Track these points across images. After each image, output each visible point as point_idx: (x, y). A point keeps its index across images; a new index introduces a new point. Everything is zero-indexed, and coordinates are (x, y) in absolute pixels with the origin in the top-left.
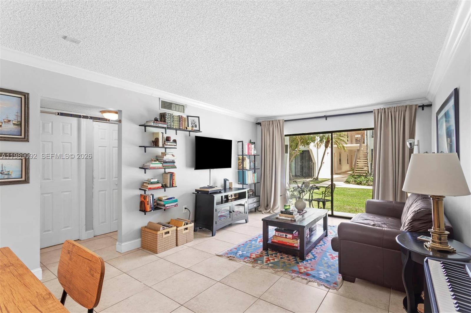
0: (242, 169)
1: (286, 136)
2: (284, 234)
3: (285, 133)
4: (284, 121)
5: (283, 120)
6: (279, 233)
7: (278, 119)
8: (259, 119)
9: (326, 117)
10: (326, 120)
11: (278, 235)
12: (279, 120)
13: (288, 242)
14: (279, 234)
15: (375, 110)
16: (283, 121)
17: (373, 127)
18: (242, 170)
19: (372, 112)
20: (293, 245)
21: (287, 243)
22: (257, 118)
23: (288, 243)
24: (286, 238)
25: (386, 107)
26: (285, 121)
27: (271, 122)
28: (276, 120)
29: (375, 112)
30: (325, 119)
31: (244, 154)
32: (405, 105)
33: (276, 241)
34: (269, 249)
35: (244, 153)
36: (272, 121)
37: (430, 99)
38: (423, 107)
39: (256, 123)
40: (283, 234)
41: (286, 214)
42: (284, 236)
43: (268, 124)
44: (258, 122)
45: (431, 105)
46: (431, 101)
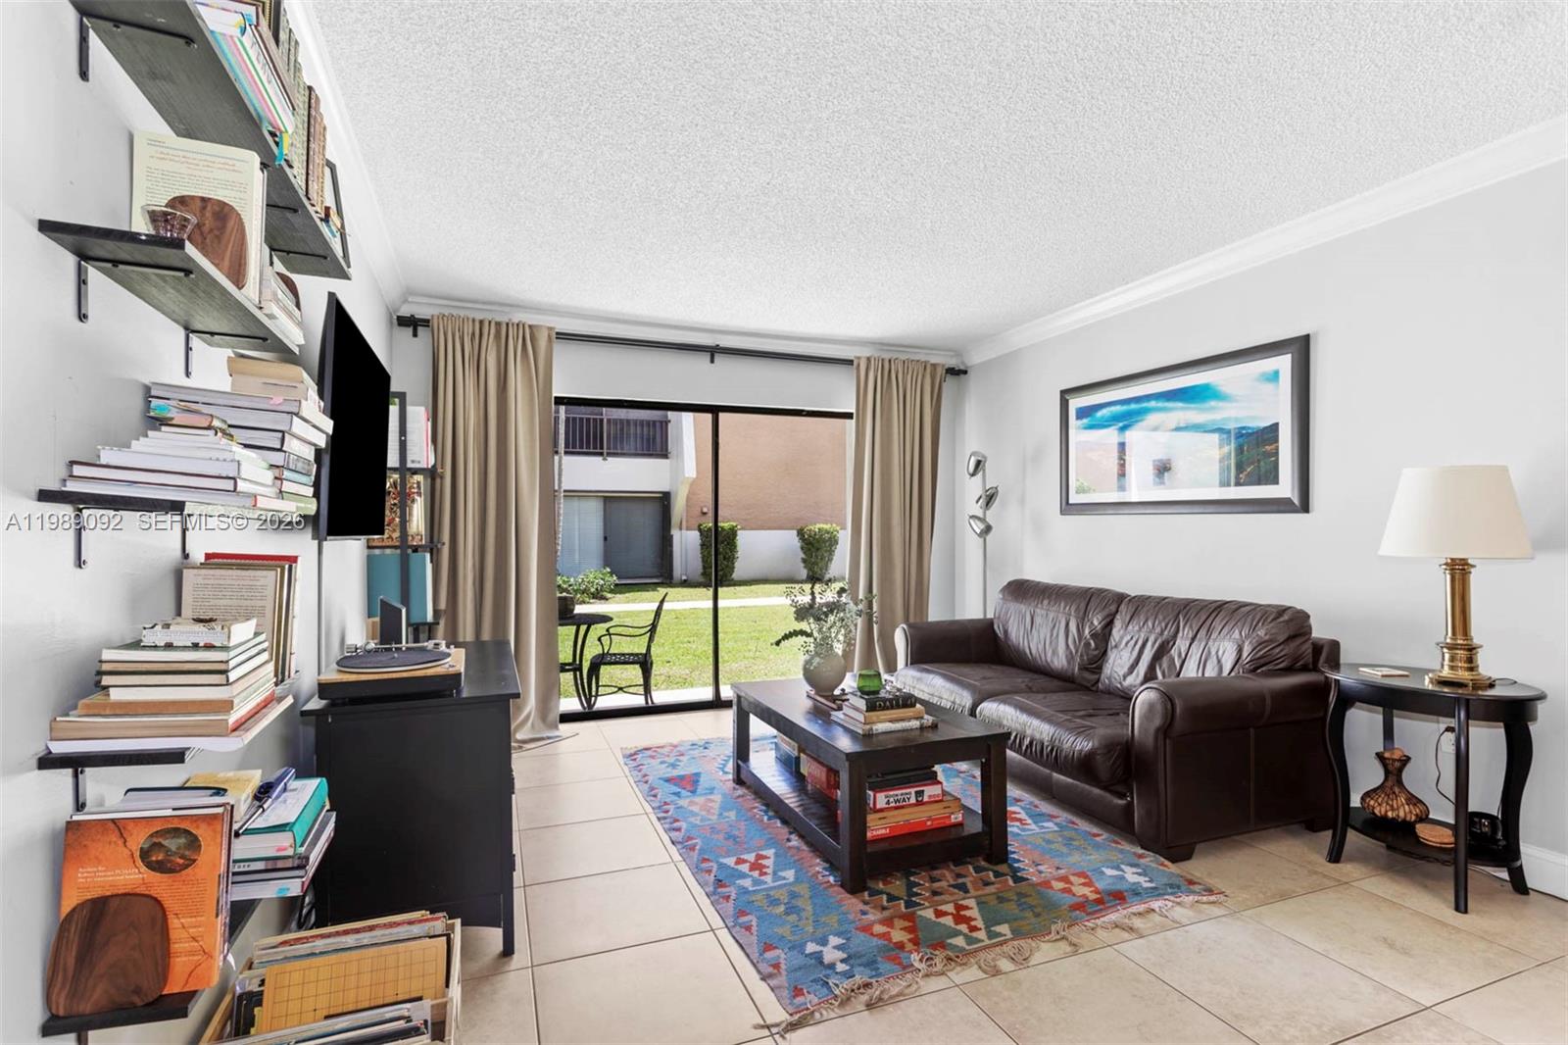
0: (395, 542)
1: (557, 401)
2: (913, 790)
3: (560, 391)
4: (555, 336)
5: (550, 329)
6: (891, 793)
7: (527, 318)
9: (713, 352)
10: (712, 361)
11: (888, 803)
12: (530, 326)
13: (928, 820)
14: (892, 800)
15: (859, 358)
16: (549, 337)
18: (398, 549)
19: (850, 362)
20: (948, 822)
21: (925, 822)
22: (410, 296)
23: (929, 823)
24: (919, 803)
25: (887, 356)
26: (563, 336)
27: (493, 331)
28: (516, 321)
29: (859, 365)
30: (708, 357)
31: (410, 465)
32: (923, 358)
33: (883, 831)
35: (409, 458)
36: (498, 324)
37: (974, 359)
39: (399, 318)
40: (908, 791)
41: (888, 709)
42: (913, 800)
43: (473, 334)
44: (406, 311)
45: (965, 372)
46: (969, 364)
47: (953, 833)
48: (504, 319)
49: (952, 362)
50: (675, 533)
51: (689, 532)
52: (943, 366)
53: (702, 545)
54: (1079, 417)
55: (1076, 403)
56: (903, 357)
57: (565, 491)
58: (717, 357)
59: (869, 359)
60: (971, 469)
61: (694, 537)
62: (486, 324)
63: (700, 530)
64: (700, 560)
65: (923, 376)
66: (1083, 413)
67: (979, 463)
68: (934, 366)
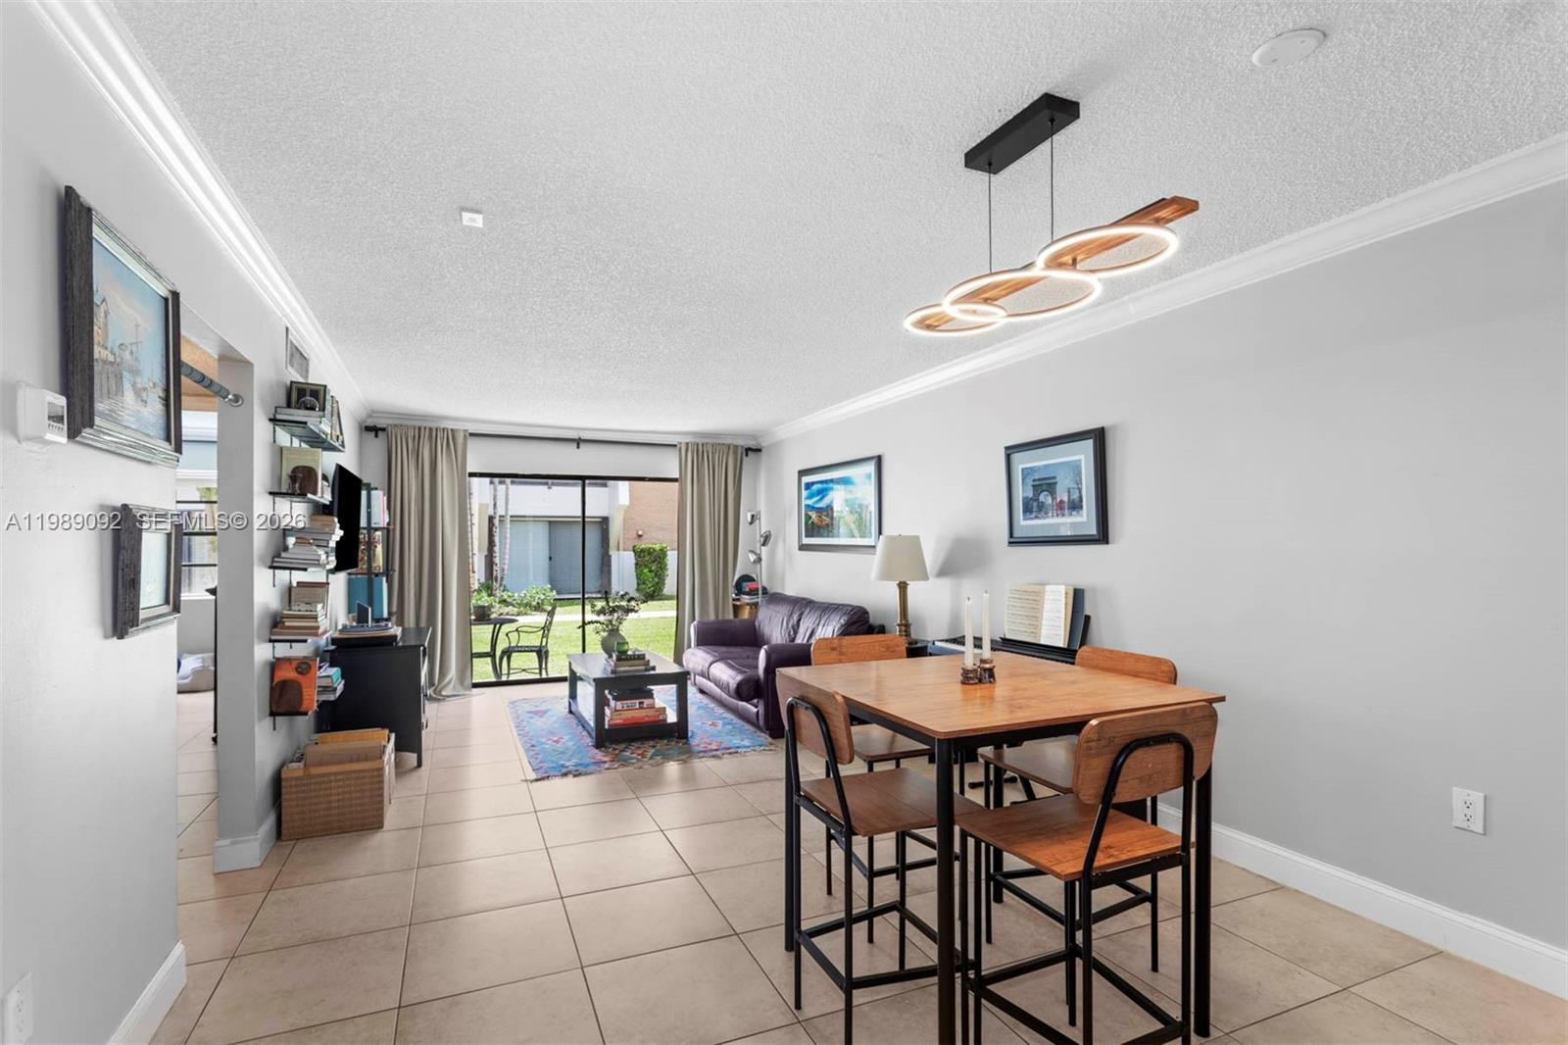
0: (365, 571)
1: (472, 475)
2: (637, 701)
3: (470, 470)
4: (467, 435)
5: (465, 431)
6: (623, 702)
7: (450, 425)
8: (374, 415)
9: (579, 442)
10: (578, 447)
11: (620, 707)
12: (452, 430)
13: (647, 716)
14: (625, 706)
15: (681, 443)
16: (465, 436)
17: (677, 476)
18: (366, 576)
19: (675, 446)
20: (657, 719)
21: (643, 718)
22: (372, 413)
23: (646, 718)
24: (641, 708)
25: (698, 440)
26: (471, 434)
27: (427, 433)
28: (442, 427)
29: (681, 448)
30: (575, 445)
31: (373, 526)
32: (727, 442)
33: (619, 721)
34: (607, 744)
35: (373, 521)
36: (431, 429)
38: (748, 450)
39: (367, 427)
40: (634, 701)
41: (629, 660)
42: (637, 706)
43: (414, 436)
44: (370, 422)
45: (760, 450)
46: (763, 445)
47: (661, 723)
48: (434, 425)
49: (752, 444)
50: (613, 553)
51: (626, 553)
52: (742, 447)
53: (636, 564)
54: (806, 489)
55: (806, 479)
56: (715, 441)
57: (511, 516)
58: (581, 445)
59: (687, 444)
60: (749, 519)
61: (629, 558)
62: (423, 429)
63: (634, 551)
64: (635, 577)
65: (728, 454)
66: (808, 486)
67: (753, 516)
68: (736, 447)
